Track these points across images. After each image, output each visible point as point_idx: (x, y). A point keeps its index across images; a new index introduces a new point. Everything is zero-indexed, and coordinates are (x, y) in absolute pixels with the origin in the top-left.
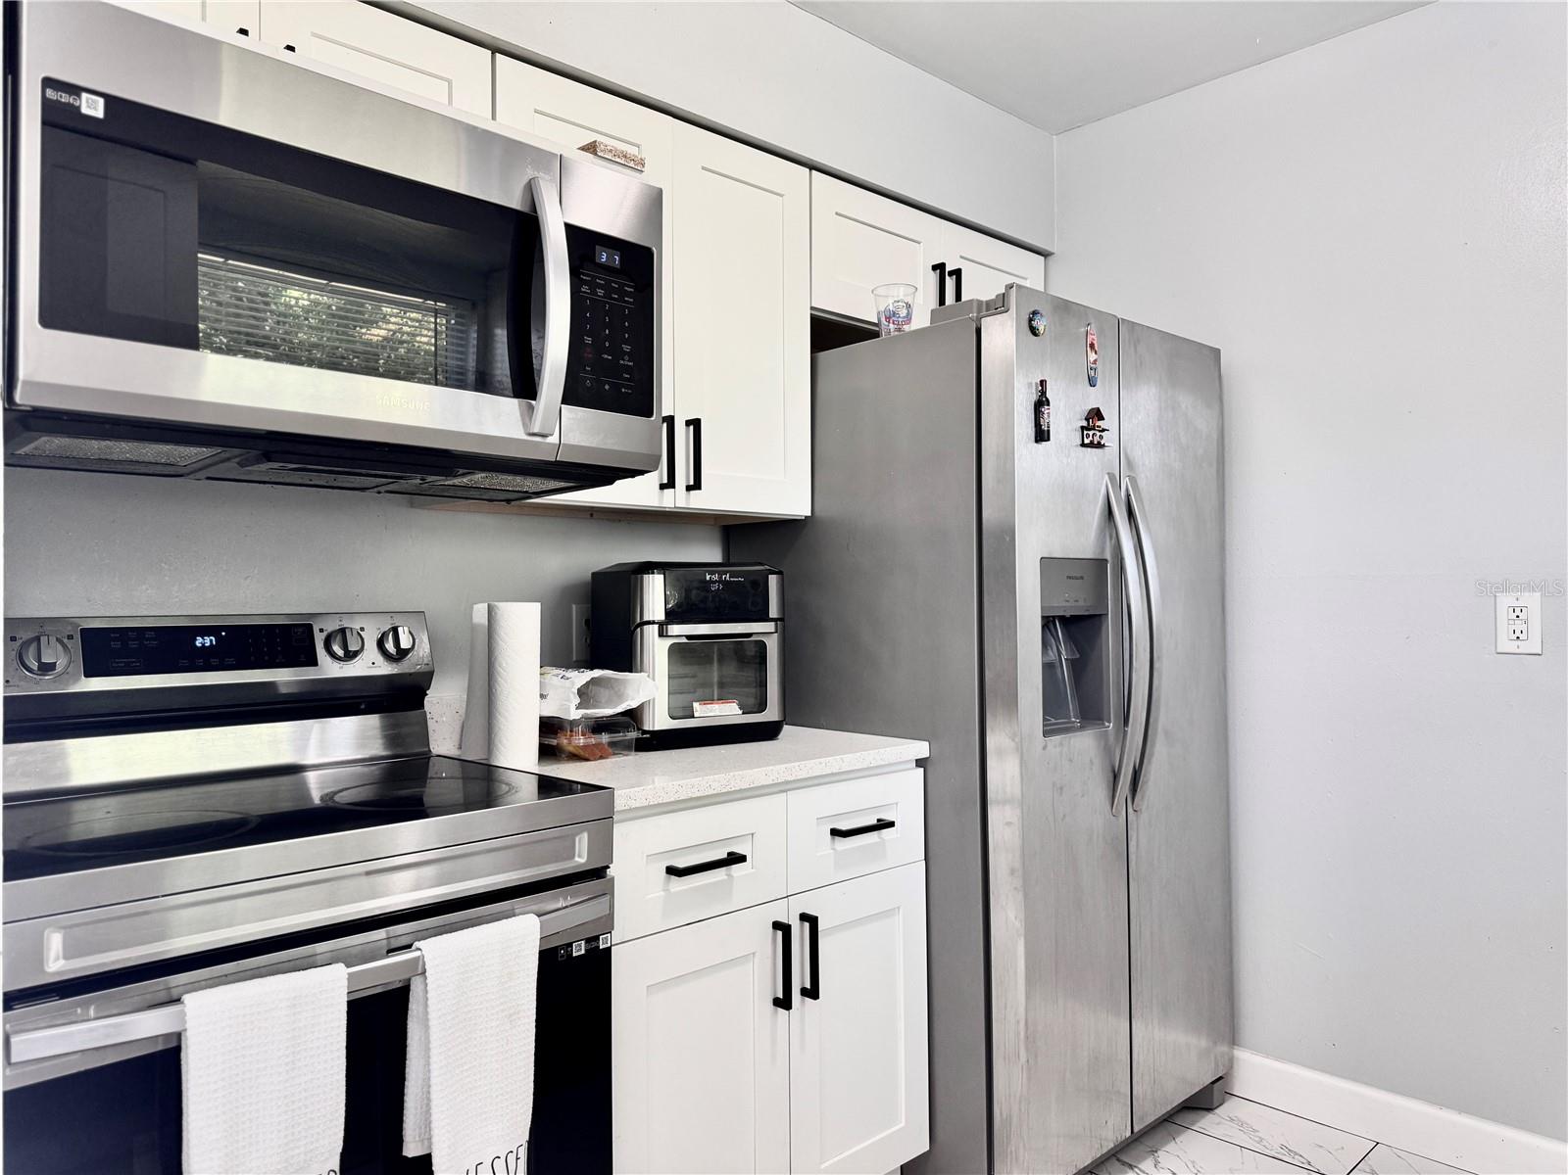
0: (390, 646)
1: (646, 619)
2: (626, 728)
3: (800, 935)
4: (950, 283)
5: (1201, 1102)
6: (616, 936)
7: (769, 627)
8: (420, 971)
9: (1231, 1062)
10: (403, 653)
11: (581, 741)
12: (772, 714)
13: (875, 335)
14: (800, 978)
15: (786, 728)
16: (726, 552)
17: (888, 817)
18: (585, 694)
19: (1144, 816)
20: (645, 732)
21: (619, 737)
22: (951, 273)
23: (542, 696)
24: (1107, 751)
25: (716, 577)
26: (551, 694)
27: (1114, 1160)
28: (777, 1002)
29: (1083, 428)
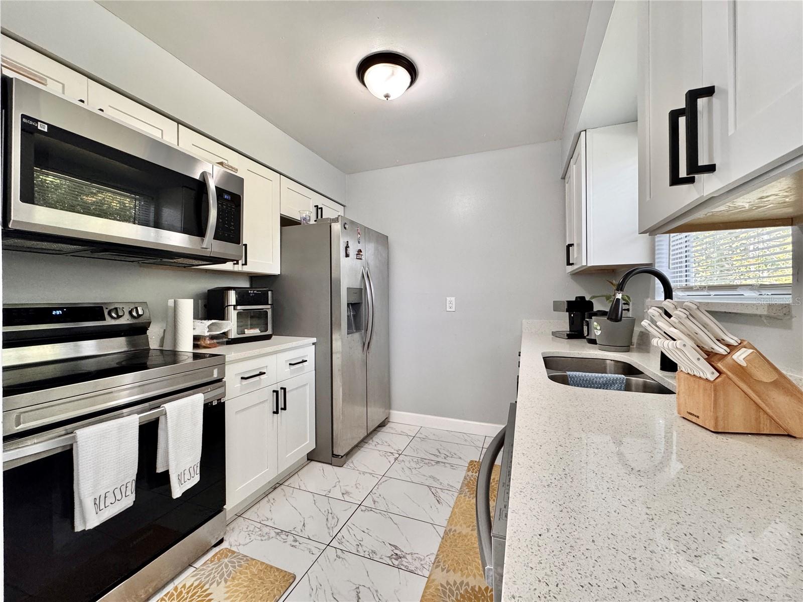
0: (134, 314)
1: (229, 304)
2: (222, 338)
3: (281, 393)
4: (319, 211)
5: (382, 425)
6: (226, 398)
7: (269, 306)
8: (164, 413)
9: (389, 414)
10: (139, 316)
11: (208, 342)
12: (269, 332)
13: (300, 224)
14: (281, 405)
15: (273, 336)
16: (251, 284)
17: (305, 359)
18: (210, 328)
19: (370, 354)
20: (229, 339)
21: (221, 340)
22: (320, 208)
23: (194, 329)
24: (362, 338)
25: (252, 292)
26: (197, 328)
27: (362, 442)
28: (274, 413)
29: (357, 254)
